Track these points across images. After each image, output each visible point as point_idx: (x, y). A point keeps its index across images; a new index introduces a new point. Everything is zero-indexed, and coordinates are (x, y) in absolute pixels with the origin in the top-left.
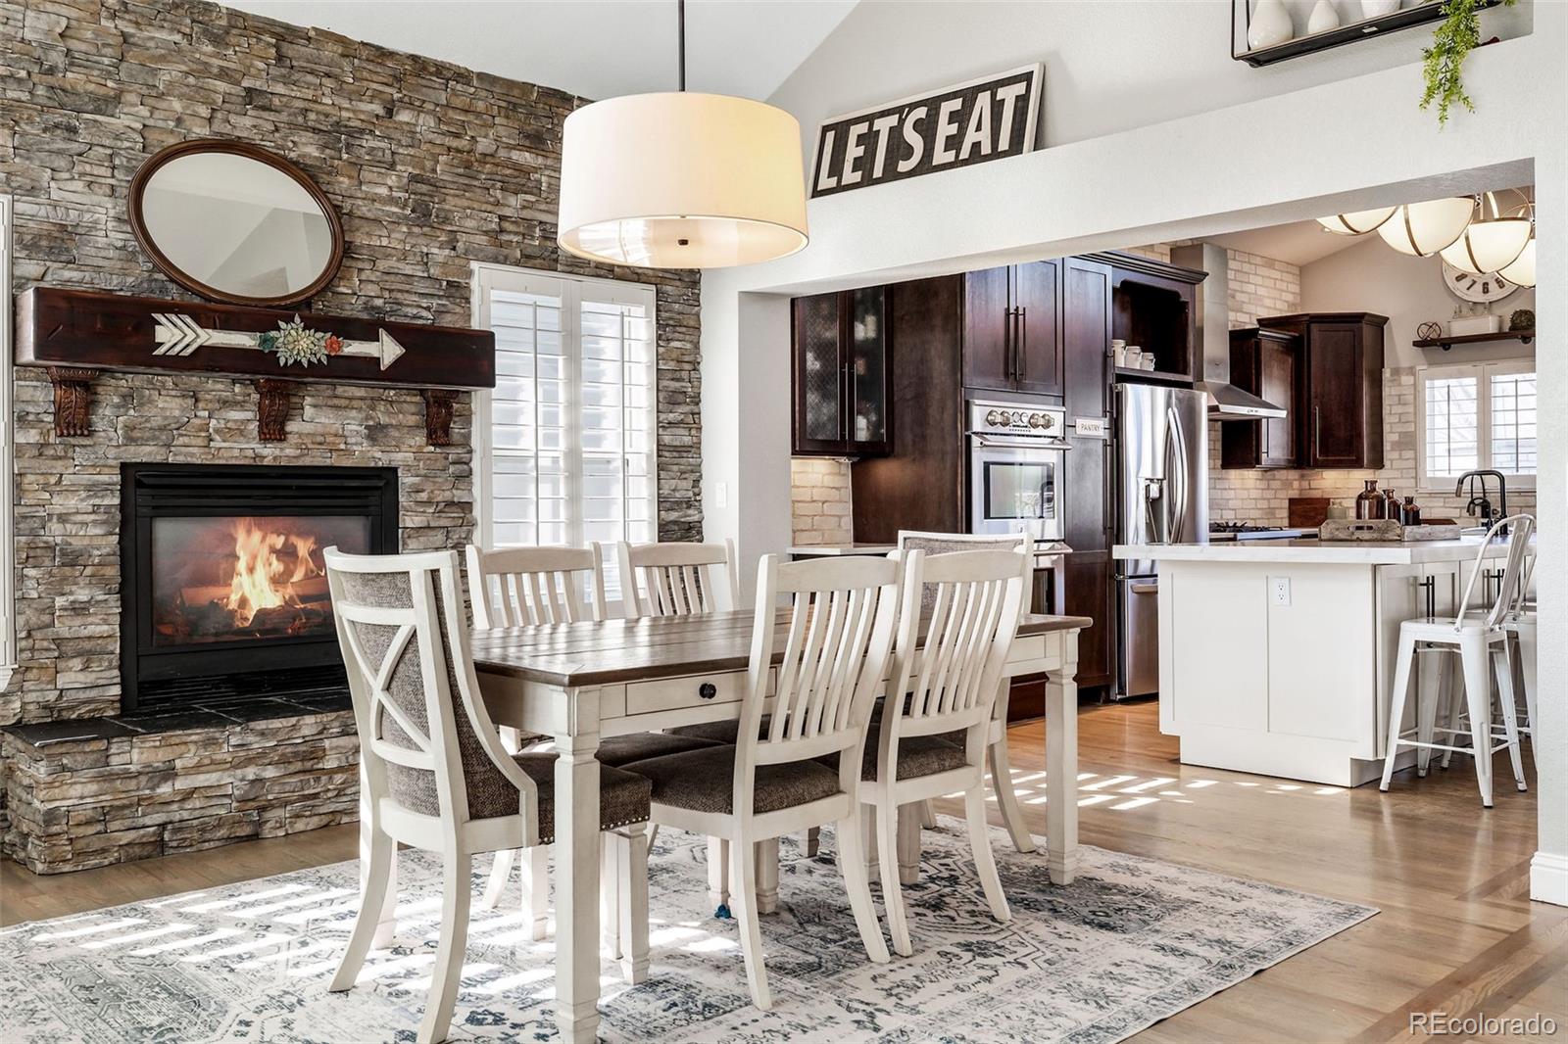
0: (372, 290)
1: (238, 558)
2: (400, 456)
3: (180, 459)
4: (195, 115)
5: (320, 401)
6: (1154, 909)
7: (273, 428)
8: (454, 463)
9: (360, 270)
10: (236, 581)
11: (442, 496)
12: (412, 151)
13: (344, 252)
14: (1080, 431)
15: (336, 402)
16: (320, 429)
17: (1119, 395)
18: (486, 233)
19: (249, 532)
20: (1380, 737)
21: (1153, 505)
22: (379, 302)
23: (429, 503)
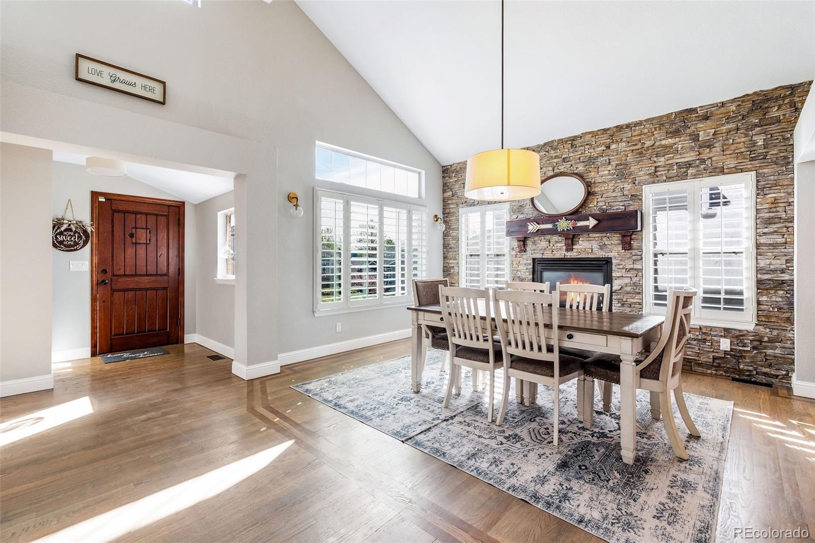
0: (600, 204)
2: (612, 254)
3: (546, 257)
5: (584, 239)
7: (569, 248)
8: (634, 255)
9: (597, 199)
11: (628, 267)
12: (616, 157)
13: (589, 194)
15: (589, 238)
16: (584, 247)
18: (650, 174)
22: (605, 207)
23: (623, 268)
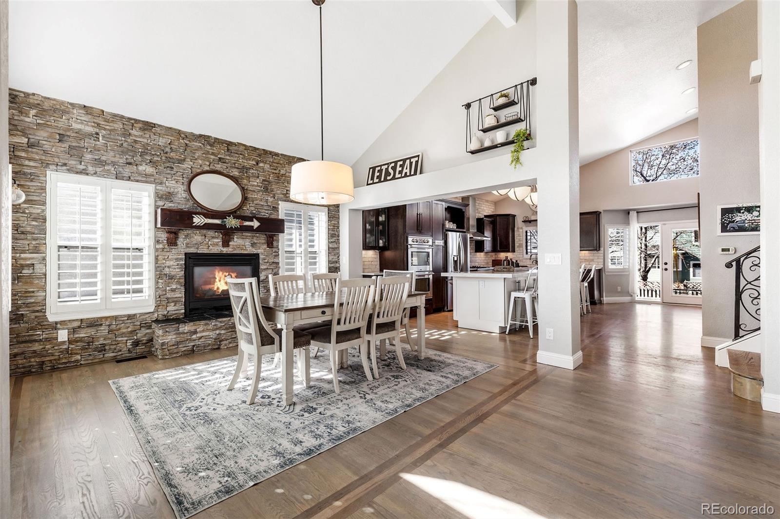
0: (253, 209)
1: (216, 278)
2: (260, 250)
3: (201, 252)
4: (205, 164)
5: (239, 237)
6: (443, 366)
7: (226, 244)
8: (274, 252)
9: (249, 204)
10: (216, 284)
11: (271, 261)
12: (263, 173)
13: (245, 199)
14: (436, 244)
15: (243, 237)
16: (239, 244)
17: (446, 235)
18: (283, 194)
19: (219, 272)
20: (506, 320)
21: (455, 262)
22: (254, 212)
23: (268, 262)
